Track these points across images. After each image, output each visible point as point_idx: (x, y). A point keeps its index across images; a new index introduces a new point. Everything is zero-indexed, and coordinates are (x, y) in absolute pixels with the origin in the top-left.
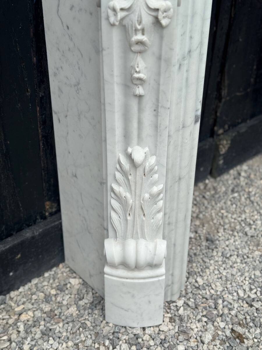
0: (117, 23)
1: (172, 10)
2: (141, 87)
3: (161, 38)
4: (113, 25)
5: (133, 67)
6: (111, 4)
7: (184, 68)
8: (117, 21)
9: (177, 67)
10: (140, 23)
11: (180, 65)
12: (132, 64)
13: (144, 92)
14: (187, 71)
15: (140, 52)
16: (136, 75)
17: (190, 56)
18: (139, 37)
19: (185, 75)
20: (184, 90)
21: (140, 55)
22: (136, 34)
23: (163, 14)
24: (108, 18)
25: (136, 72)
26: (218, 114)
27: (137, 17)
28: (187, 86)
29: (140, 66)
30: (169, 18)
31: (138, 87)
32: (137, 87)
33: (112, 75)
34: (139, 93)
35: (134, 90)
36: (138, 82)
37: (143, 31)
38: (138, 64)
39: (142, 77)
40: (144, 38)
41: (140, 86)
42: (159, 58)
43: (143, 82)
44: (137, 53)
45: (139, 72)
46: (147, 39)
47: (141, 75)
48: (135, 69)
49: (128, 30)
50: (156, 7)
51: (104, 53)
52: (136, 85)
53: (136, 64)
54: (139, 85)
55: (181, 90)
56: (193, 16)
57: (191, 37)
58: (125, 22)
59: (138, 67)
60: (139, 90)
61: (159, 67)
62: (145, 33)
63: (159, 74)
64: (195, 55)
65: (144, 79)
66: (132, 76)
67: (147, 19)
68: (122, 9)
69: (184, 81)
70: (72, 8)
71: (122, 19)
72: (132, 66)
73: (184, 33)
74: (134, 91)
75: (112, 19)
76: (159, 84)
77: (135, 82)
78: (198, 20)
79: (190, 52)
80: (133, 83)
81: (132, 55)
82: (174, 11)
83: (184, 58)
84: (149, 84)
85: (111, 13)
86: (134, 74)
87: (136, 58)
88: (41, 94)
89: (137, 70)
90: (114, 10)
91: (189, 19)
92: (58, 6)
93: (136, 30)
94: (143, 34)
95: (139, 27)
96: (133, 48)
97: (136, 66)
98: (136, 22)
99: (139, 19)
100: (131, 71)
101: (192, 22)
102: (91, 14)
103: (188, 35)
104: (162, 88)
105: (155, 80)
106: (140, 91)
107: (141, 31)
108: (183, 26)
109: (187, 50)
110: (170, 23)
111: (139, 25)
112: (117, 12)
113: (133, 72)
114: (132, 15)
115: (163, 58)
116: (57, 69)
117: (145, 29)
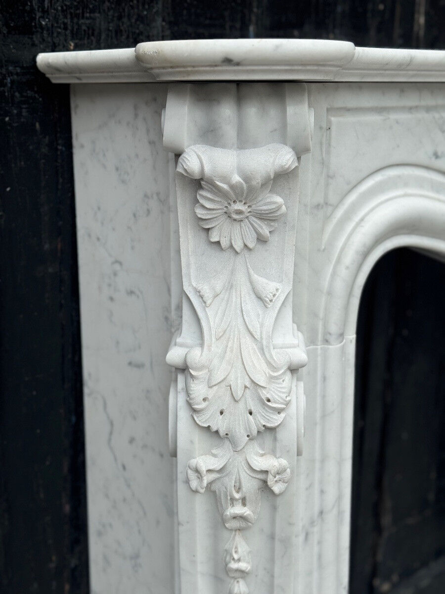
0: (202, 491)
1: (288, 470)
2: (242, 582)
3: (274, 508)
4: (196, 492)
5: (228, 552)
6: (193, 462)
7: (315, 538)
8: (202, 488)
9: (301, 538)
10: (239, 490)
11: (307, 535)
12: (227, 547)
13: (247, 589)
14: (319, 543)
15: (239, 530)
16: (234, 565)
17: (323, 520)
18: (238, 510)
19: (316, 549)
20: (315, 575)
21: (239, 534)
22: (233, 505)
23: (275, 477)
24: (187, 481)
25: (234, 559)
26: (380, 557)
27: (233, 482)
28: (320, 566)
29: (240, 550)
30: (284, 482)
31: (238, 582)
32: (236, 581)
33: (193, 562)
34: (239, 591)
35: (230, 585)
36: (237, 575)
37: (244, 502)
38: (236, 548)
39: (243, 569)
40: (245, 511)
41: (240, 580)
42: (272, 537)
43: (245, 574)
44: (236, 530)
45: (239, 560)
46: (251, 513)
47: (243, 565)
48: (231, 555)
49: (220, 498)
50: (264, 468)
51: (181, 529)
52: (235, 578)
53: (234, 547)
54: (239, 578)
55: (309, 574)
56: (323, 461)
57: (322, 492)
58: (215, 487)
59: (236, 552)
60: (239, 587)
61: (272, 550)
62: (247, 503)
63: (272, 560)
64: (331, 517)
65: (247, 571)
66: (226, 565)
67: (250, 485)
68: (209, 471)
69: (315, 558)
70: (132, 440)
71: (210, 484)
72: (226, 550)
73: (311, 486)
74: (230, 588)
75: (194, 484)
76: (272, 576)
77: (232, 575)
78: (331, 467)
79: (321, 512)
80: (228, 575)
81: (226, 534)
82: (292, 472)
83: (312, 523)
84: (256, 576)
85: (192, 475)
86: (230, 562)
87: (234, 538)
88: (74, 562)
89: (236, 556)
90: (197, 471)
91: (317, 465)
92: (111, 433)
93: (233, 500)
94: (244, 504)
95: (237, 496)
96: (227, 525)
97: (233, 551)
98: (233, 489)
99: (237, 484)
100: (226, 558)
101: (322, 469)
102: (162, 455)
103: (317, 487)
104: (277, 581)
105: (265, 569)
106: (241, 589)
107: (240, 501)
108: (308, 475)
109: (316, 510)
110: (286, 488)
111: (238, 492)
112: (203, 476)
113: (228, 558)
114: (226, 480)
115: (277, 538)
116: (104, 526)
117: (247, 498)
